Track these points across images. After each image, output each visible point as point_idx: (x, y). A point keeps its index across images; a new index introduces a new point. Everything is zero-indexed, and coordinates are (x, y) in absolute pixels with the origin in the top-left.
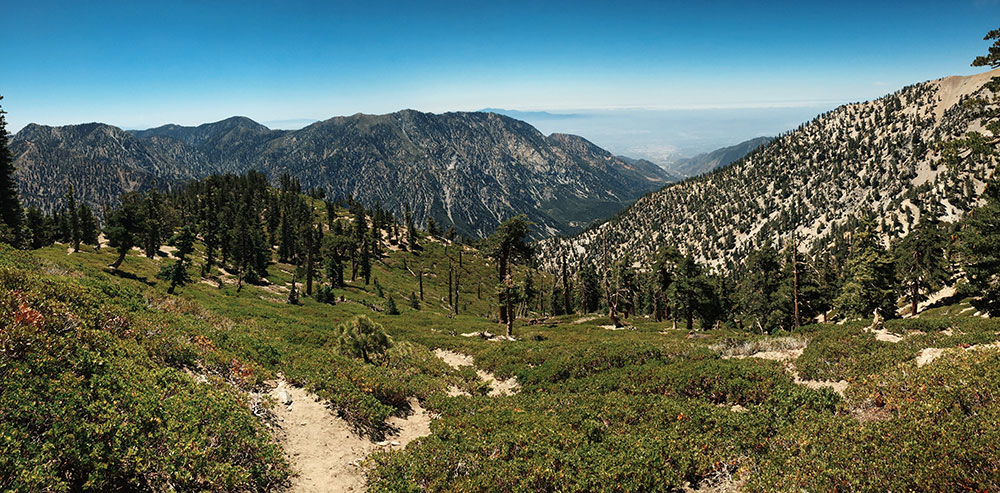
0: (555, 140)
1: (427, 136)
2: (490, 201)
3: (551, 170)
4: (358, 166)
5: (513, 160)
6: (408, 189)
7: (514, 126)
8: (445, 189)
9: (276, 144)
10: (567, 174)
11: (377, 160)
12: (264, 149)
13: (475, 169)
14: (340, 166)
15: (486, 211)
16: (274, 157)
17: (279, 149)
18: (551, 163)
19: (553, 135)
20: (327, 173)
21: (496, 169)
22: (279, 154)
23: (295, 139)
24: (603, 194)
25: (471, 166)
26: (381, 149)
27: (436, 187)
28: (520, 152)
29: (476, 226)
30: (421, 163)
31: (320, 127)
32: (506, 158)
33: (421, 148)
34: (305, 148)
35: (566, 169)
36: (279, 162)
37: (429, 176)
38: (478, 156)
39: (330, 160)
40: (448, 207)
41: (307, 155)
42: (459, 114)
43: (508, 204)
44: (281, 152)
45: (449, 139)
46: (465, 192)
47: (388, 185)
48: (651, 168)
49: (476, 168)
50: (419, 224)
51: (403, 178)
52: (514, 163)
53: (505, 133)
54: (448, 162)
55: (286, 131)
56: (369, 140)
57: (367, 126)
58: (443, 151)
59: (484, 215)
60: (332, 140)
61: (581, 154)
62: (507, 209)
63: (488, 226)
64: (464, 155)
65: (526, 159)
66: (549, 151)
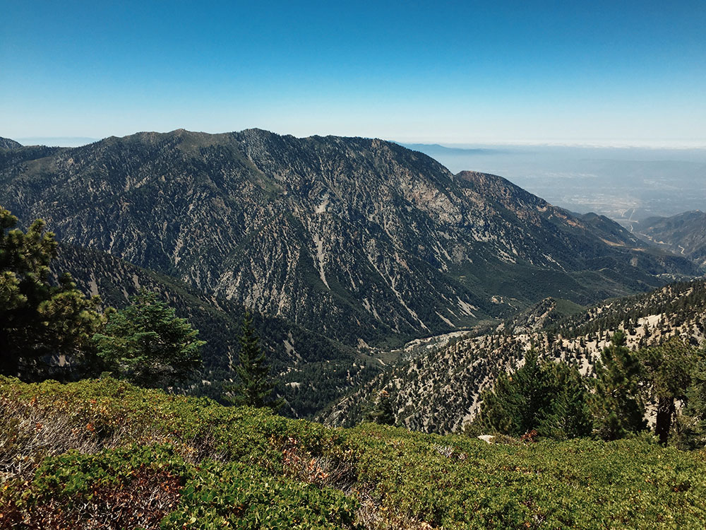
0: (467, 180)
1: (286, 167)
2: (380, 259)
3: (464, 220)
4: (183, 203)
5: (409, 205)
6: (262, 239)
7: (408, 159)
8: (316, 239)
9: (38, 165)
10: (486, 227)
11: (212, 195)
12: (15, 174)
13: (355, 214)
14: (154, 203)
15: (375, 274)
16: (36, 188)
17: (42, 174)
18: (463, 211)
19: (462, 173)
20: (132, 211)
21: (384, 214)
22: (43, 182)
23: (71, 161)
24: (538, 259)
25: (350, 209)
26: (219, 180)
27: (303, 236)
28: (416, 193)
29: (362, 294)
30: (279, 202)
31: (115, 145)
32: (398, 200)
33: (278, 182)
34: (92, 175)
35: (485, 220)
36: (45, 193)
37: (291, 219)
38: (359, 196)
39: (135, 192)
40: (321, 265)
41: (96, 184)
42: (331, 139)
43: (404, 264)
44: (47, 179)
45: (318, 171)
46: (345, 245)
47: (230, 232)
48: (608, 226)
49: (357, 212)
50: (279, 289)
51: (252, 224)
52: (409, 209)
53: (396, 167)
54: (317, 202)
55: (55, 149)
56: (197, 168)
57: (195, 147)
58: (310, 187)
59: (371, 278)
60: (139, 165)
61: (503, 200)
62: (403, 271)
63: (378, 296)
64: (339, 194)
65: (426, 204)
66: (460, 195)
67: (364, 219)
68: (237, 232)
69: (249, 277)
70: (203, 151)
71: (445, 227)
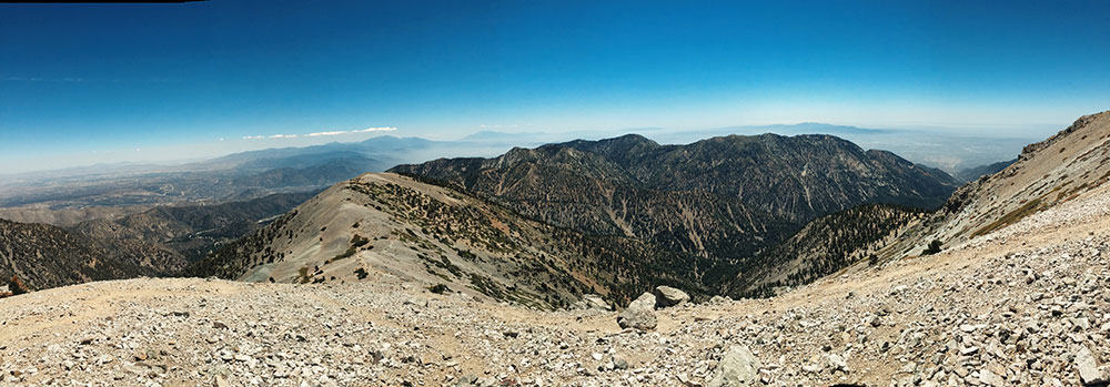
0: (873, 155)
1: (785, 152)
2: (835, 196)
3: (873, 176)
5: (846, 168)
7: (844, 144)
8: (805, 187)
9: (671, 154)
10: (883, 179)
11: (754, 167)
13: (820, 174)
16: (675, 164)
17: (675, 158)
18: (872, 171)
19: (870, 150)
21: (834, 173)
23: (686, 152)
24: (909, 193)
25: (818, 172)
26: (755, 159)
27: (799, 187)
28: (849, 162)
30: (784, 170)
32: (840, 166)
33: (783, 160)
34: (698, 159)
35: (883, 175)
37: (794, 179)
38: (822, 165)
39: (718, 167)
40: (809, 199)
41: (700, 163)
42: (805, 136)
43: (846, 198)
44: (678, 161)
45: (800, 153)
46: (818, 189)
47: (764, 184)
48: (944, 175)
52: (846, 171)
53: (838, 149)
54: (802, 170)
55: (677, 146)
56: (746, 153)
57: (742, 143)
58: (798, 162)
59: (832, 204)
60: (717, 153)
61: (891, 164)
62: (846, 202)
64: (811, 164)
65: (854, 168)
66: (870, 163)
67: (824, 175)
68: (768, 185)
69: (776, 205)
70: (746, 145)
71: (864, 179)
